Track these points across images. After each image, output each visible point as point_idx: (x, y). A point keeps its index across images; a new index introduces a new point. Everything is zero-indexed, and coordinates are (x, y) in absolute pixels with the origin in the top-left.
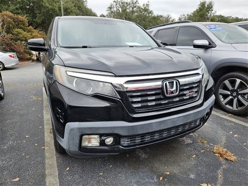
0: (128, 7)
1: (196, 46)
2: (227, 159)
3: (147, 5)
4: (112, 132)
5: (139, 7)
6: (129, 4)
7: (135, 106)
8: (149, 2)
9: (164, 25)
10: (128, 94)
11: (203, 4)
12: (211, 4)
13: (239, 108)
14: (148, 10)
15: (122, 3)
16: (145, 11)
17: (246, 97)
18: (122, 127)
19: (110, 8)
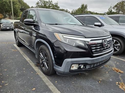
0: (47, 4)
1: (96, 25)
2: (120, 72)
3: (57, 4)
4: (85, 62)
5: (53, 4)
6: (48, 2)
7: (93, 51)
8: (57, 2)
9: (77, 15)
10: (91, 46)
11: (83, 6)
12: (86, 5)
13: (115, 52)
14: (57, 6)
15: (44, 1)
16: (56, 7)
17: (118, 47)
18: (89, 60)
19: (38, 3)
